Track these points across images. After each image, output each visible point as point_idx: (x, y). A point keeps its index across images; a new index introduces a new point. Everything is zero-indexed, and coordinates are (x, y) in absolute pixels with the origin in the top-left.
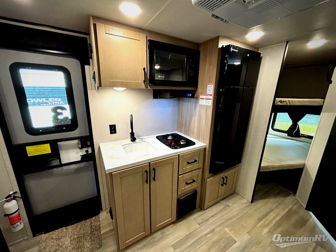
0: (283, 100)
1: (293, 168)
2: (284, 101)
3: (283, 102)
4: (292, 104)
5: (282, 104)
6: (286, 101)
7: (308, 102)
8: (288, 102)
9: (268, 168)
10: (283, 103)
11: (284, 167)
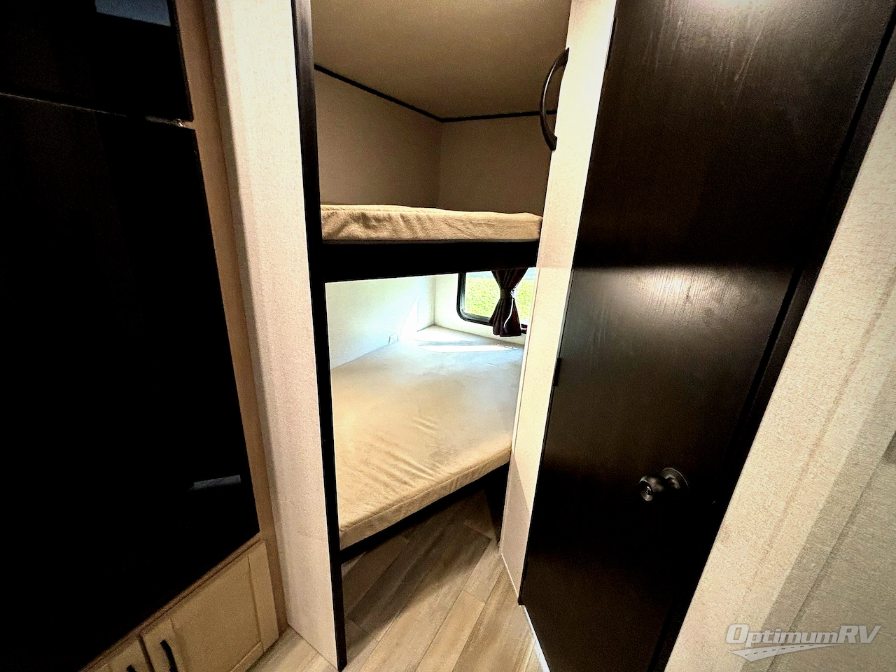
0: (376, 213)
1: (476, 477)
2: (377, 220)
3: (374, 223)
4: (421, 235)
5: (373, 234)
6: (389, 219)
7: (489, 224)
8: (402, 223)
9: (382, 519)
10: (374, 228)
11: (444, 488)
